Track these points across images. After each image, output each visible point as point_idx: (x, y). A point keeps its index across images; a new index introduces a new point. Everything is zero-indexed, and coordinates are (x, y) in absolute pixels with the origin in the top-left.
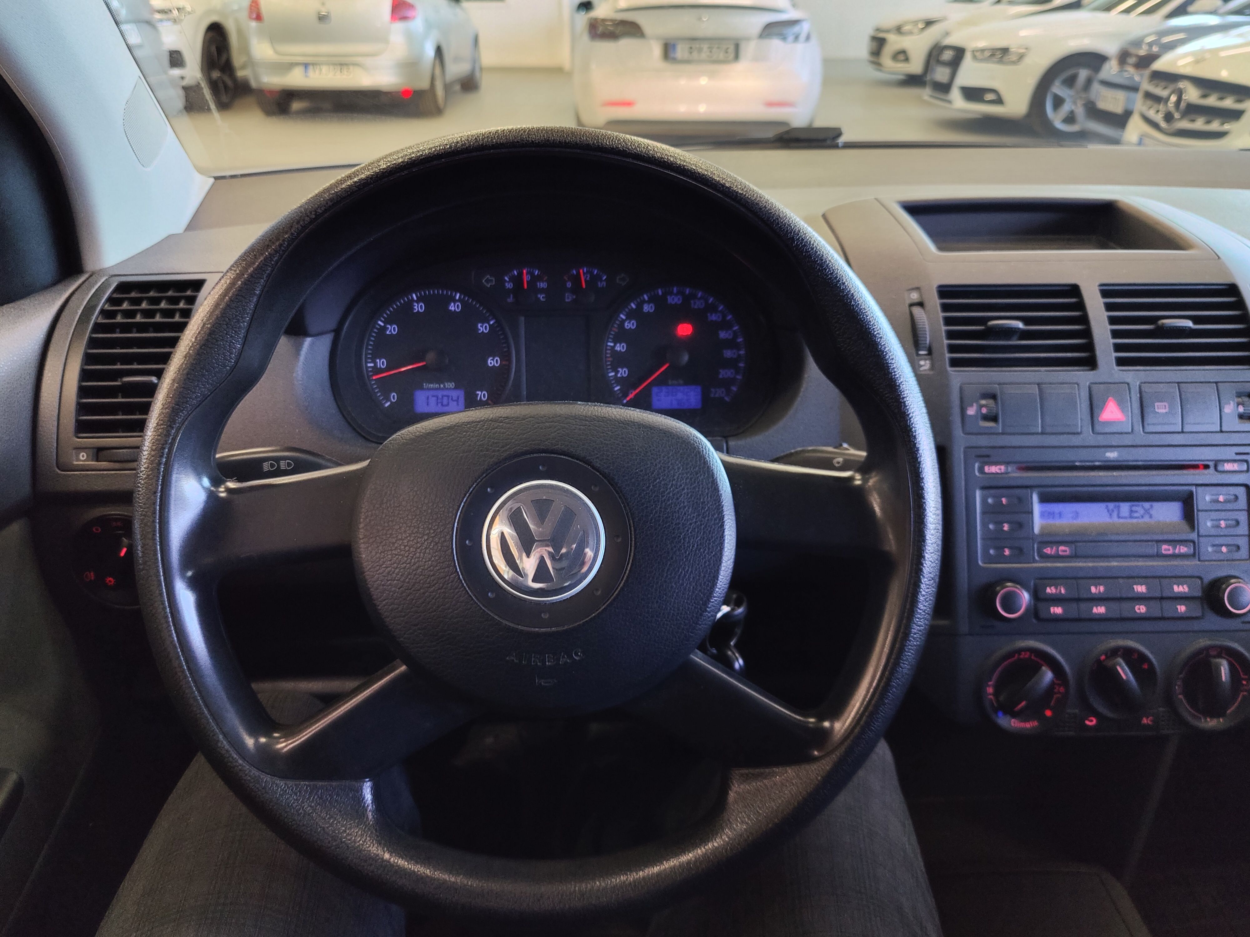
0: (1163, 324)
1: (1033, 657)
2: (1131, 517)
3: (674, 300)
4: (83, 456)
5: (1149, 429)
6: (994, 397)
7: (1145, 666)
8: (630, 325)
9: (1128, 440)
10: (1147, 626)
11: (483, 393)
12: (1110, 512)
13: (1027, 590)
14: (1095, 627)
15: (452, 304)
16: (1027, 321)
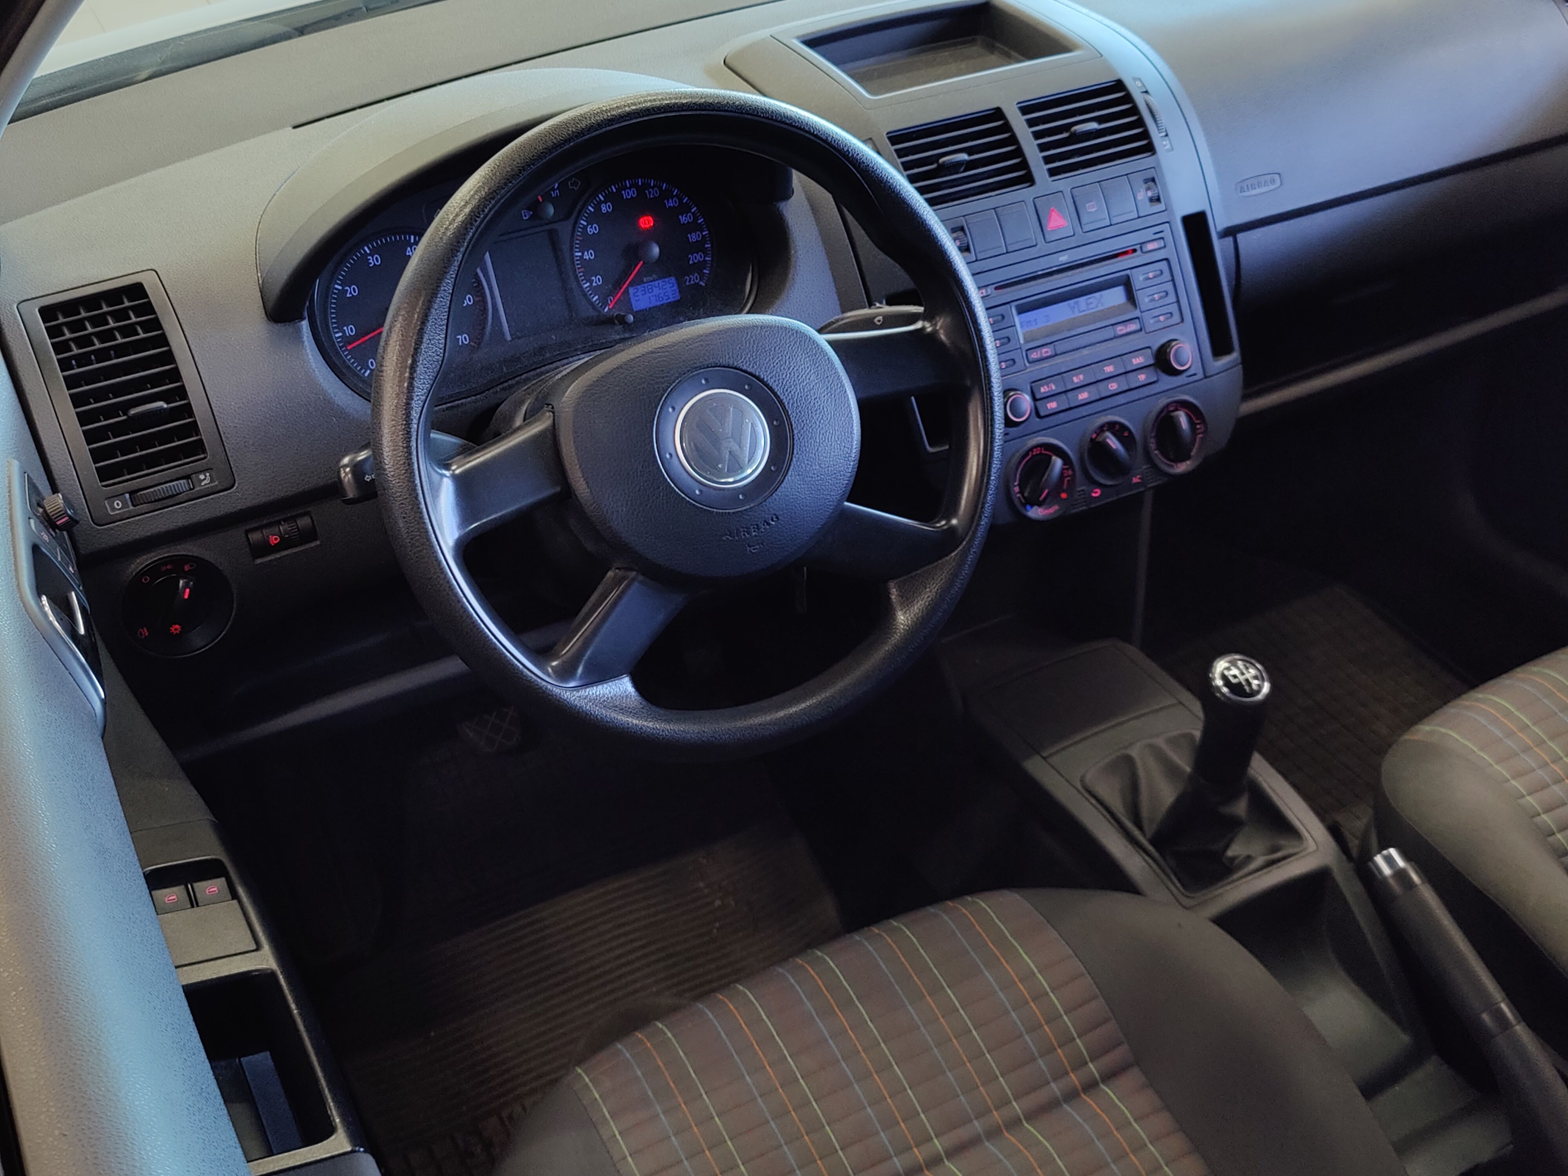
0: (1075, 131)
1: (1043, 452)
3: (629, 194)
4: (118, 504)
5: (1086, 228)
6: (962, 229)
7: (1126, 434)
8: (592, 230)
9: (1073, 242)
10: (1121, 399)
11: (464, 336)
13: (1027, 393)
14: (1084, 411)
15: (409, 249)
16: (970, 151)
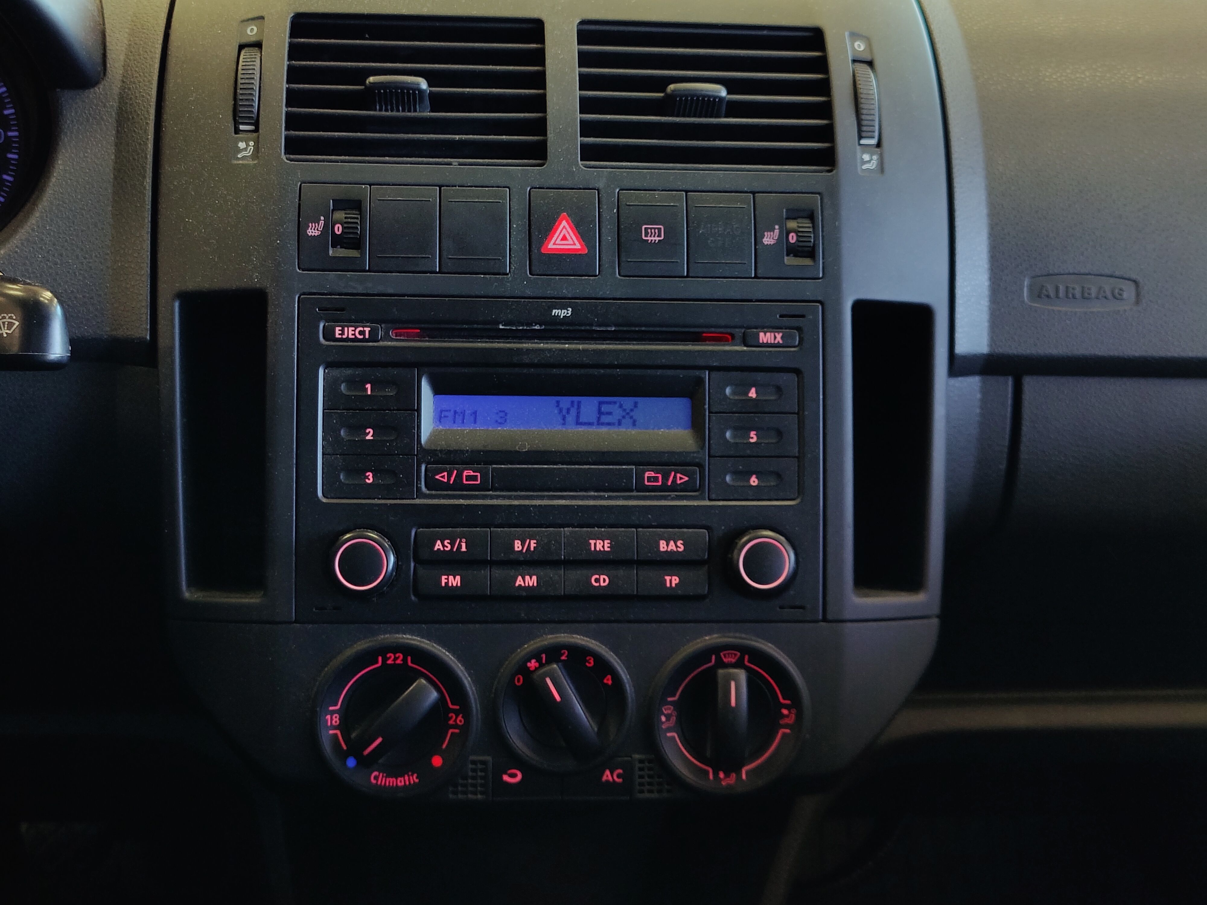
1: (406, 662)
2: (600, 423)
12: (564, 412)
